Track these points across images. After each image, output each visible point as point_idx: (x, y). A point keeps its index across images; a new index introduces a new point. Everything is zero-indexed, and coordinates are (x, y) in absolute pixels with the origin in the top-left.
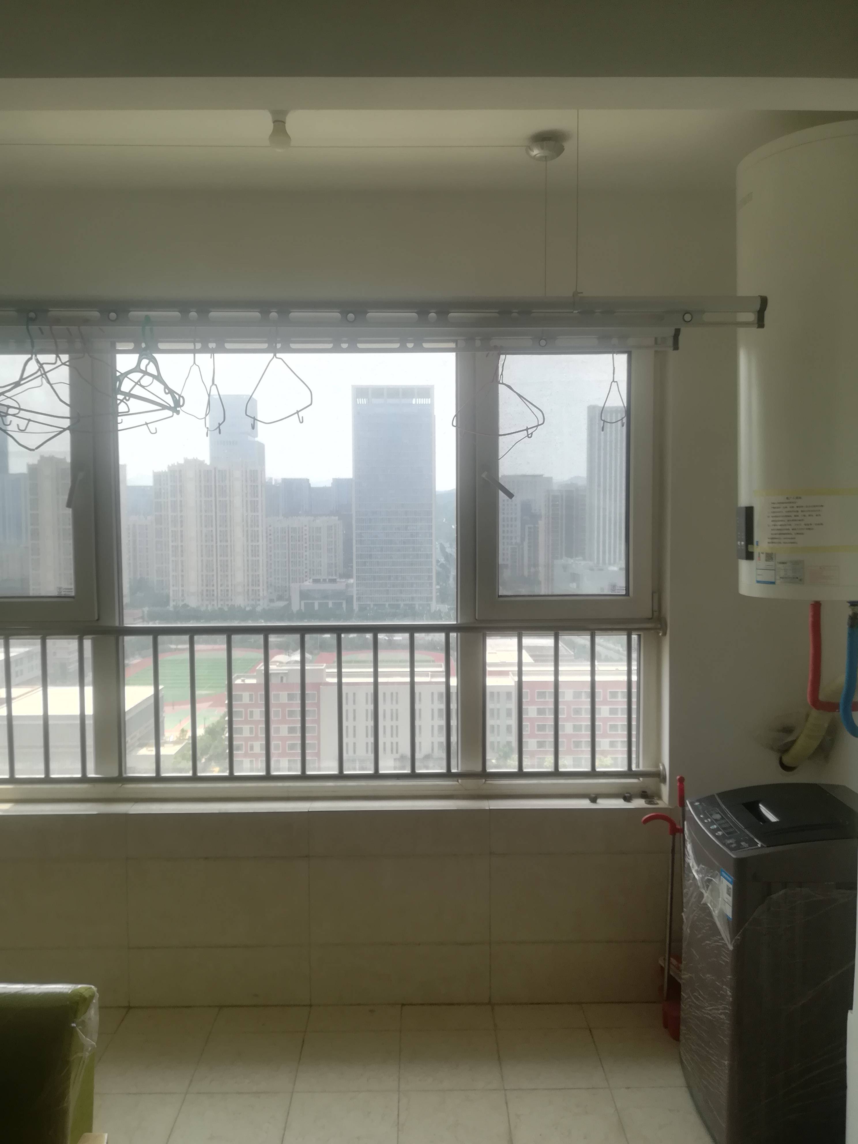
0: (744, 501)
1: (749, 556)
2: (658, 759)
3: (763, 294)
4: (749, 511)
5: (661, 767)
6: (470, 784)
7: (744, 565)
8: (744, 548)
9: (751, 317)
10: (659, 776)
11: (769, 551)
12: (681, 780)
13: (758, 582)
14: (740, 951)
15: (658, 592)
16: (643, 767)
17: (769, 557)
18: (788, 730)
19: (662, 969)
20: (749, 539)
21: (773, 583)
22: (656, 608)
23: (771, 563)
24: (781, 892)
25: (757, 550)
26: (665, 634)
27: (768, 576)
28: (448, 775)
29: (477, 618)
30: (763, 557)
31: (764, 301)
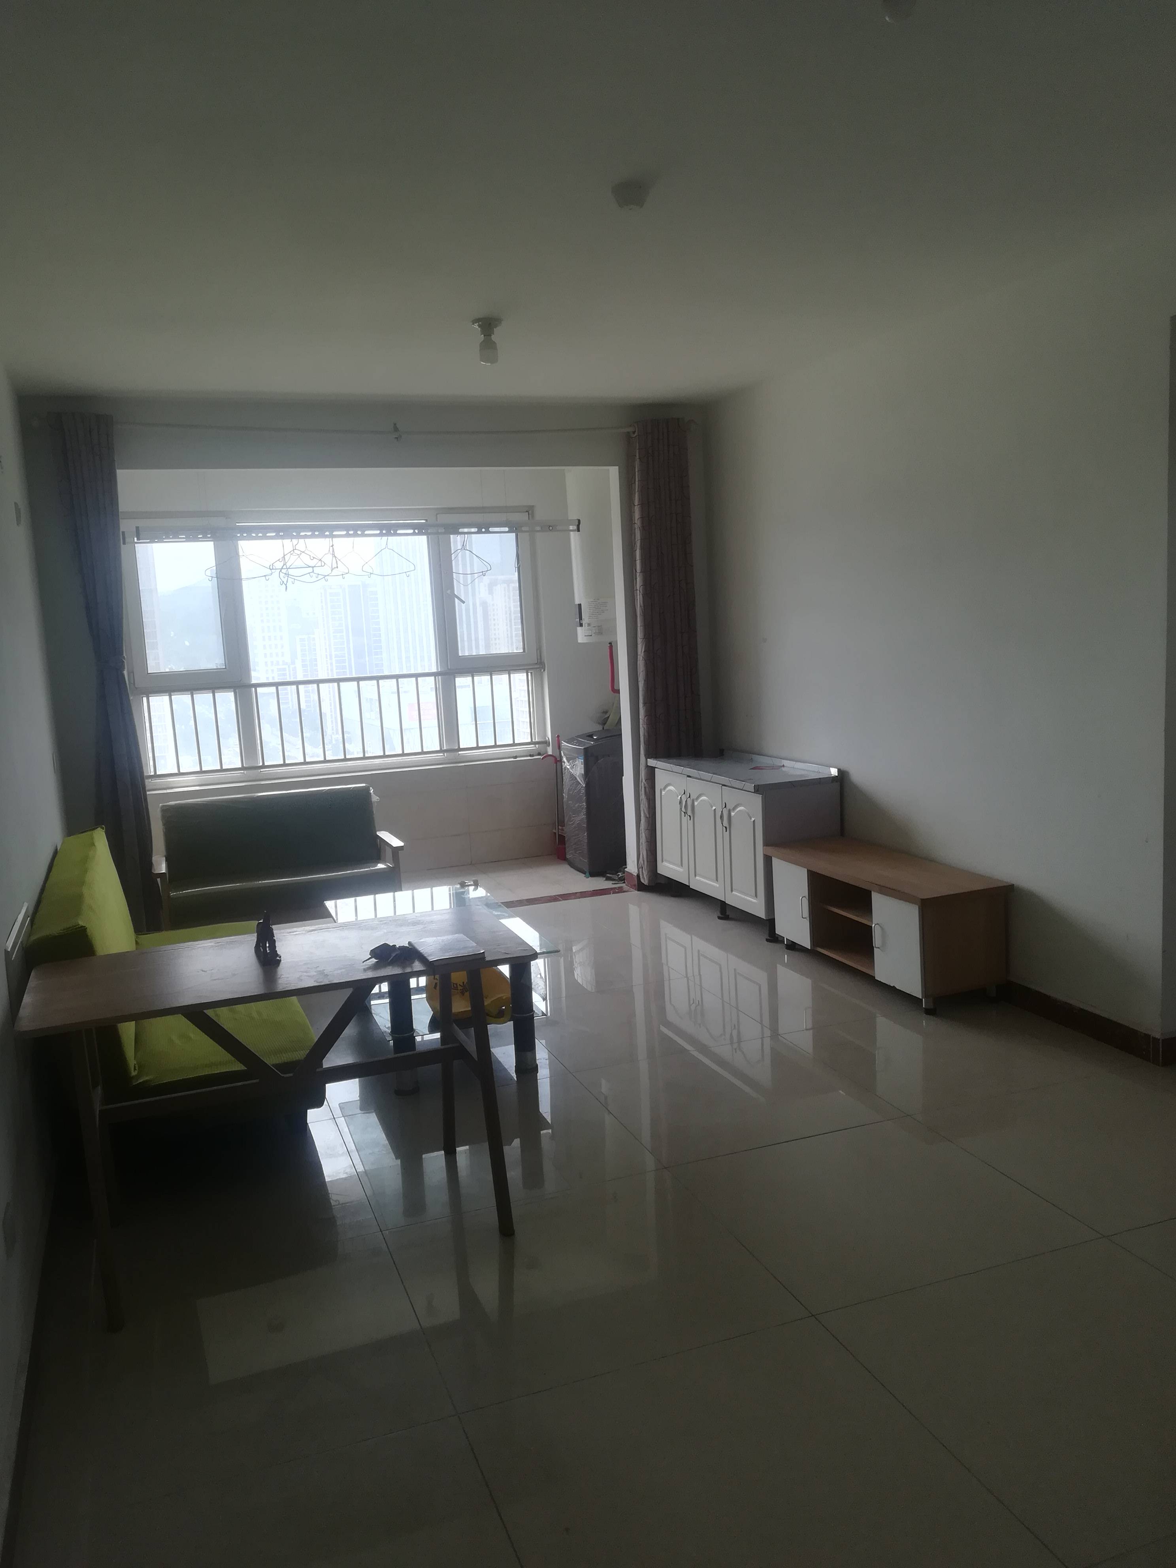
0: (577, 602)
1: (581, 625)
2: (545, 735)
3: (579, 518)
4: (580, 605)
5: (547, 739)
6: (452, 755)
7: (579, 629)
8: (579, 622)
9: (575, 528)
10: (546, 743)
11: (589, 622)
12: (558, 736)
13: (585, 636)
14: (587, 784)
15: (539, 649)
16: (538, 739)
17: (589, 625)
18: (606, 712)
19: (555, 833)
20: (581, 618)
21: (591, 636)
22: (539, 657)
23: (590, 627)
24: (602, 759)
25: (584, 622)
26: (544, 670)
27: (589, 633)
28: (441, 751)
29: (449, 668)
30: (586, 625)
31: (579, 521)
